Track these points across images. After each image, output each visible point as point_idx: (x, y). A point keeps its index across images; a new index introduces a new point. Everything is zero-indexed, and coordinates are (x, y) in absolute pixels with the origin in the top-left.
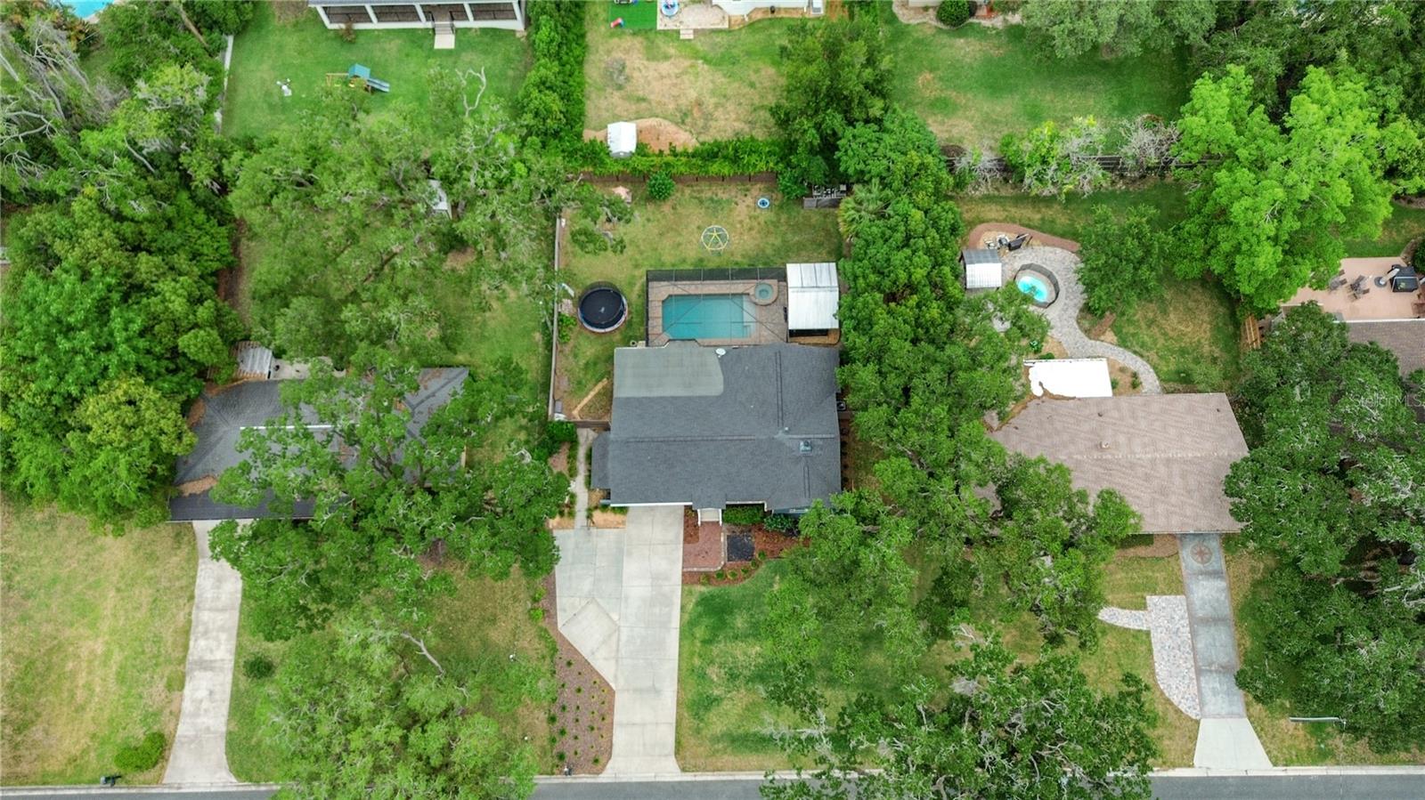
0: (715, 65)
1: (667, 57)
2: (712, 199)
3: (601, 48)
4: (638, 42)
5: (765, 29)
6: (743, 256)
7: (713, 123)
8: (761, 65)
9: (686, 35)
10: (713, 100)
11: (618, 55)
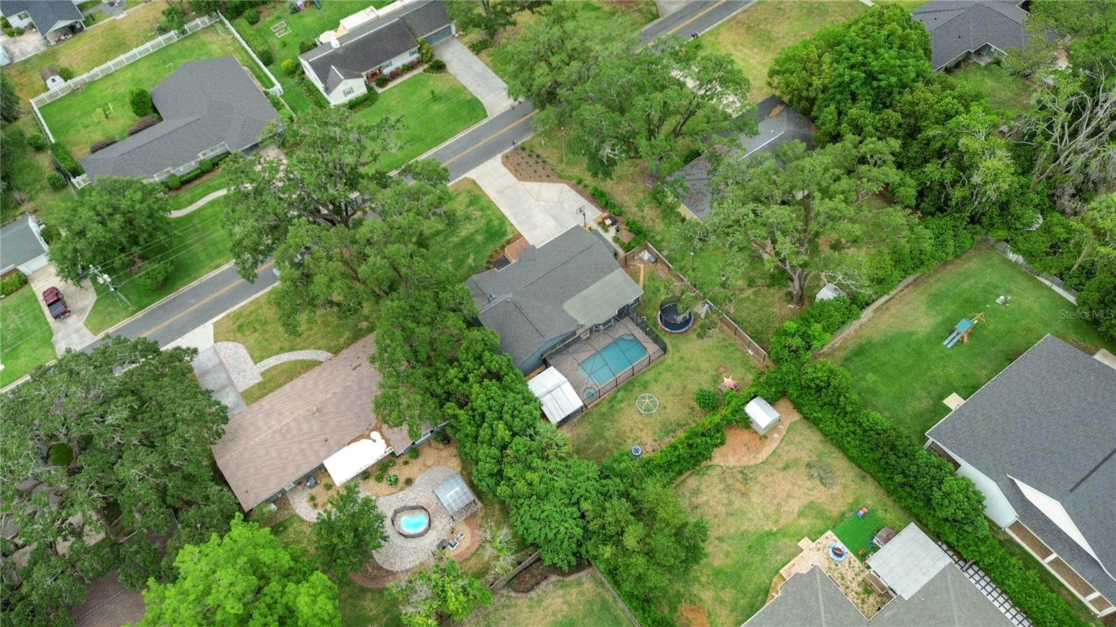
0: (762, 535)
1: (801, 514)
2: (674, 432)
3: (854, 486)
4: (835, 510)
5: (755, 597)
6: (621, 409)
7: (722, 486)
8: (729, 561)
9: (805, 543)
10: (737, 505)
11: (836, 489)
